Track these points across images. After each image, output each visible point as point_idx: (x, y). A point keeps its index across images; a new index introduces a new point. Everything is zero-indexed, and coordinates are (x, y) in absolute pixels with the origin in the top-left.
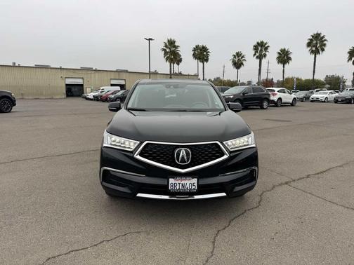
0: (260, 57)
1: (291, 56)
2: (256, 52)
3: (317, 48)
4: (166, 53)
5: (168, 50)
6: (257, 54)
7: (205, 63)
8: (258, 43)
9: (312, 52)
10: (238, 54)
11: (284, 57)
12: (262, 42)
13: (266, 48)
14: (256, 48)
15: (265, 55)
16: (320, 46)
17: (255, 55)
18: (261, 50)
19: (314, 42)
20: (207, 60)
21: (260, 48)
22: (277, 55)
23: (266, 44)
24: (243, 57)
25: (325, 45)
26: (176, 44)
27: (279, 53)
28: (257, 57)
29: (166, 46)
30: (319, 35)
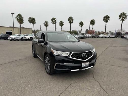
0: (54, 23)
1: (63, 23)
2: (52, 21)
3: (71, 21)
4: (17, 19)
5: (18, 18)
6: (53, 22)
7: (34, 24)
8: (53, 18)
9: (70, 23)
10: (46, 22)
11: (61, 24)
12: (54, 18)
13: (56, 20)
14: (52, 20)
15: (55, 23)
16: (72, 21)
17: (52, 22)
18: (54, 21)
19: (70, 19)
20: (35, 23)
21: (53, 20)
22: (59, 23)
23: (55, 19)
24: (48, 23)
25: (73, 21)
26: (22, 16)
27: (60, 22)
28: (53, 23)
29: (17, 16)
30: (71, 17)
